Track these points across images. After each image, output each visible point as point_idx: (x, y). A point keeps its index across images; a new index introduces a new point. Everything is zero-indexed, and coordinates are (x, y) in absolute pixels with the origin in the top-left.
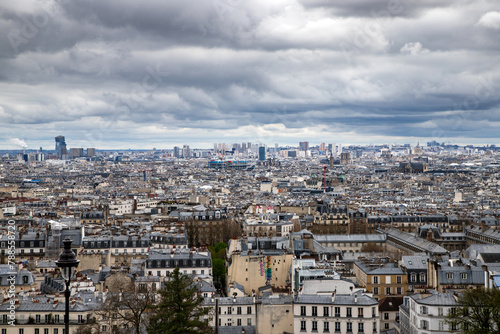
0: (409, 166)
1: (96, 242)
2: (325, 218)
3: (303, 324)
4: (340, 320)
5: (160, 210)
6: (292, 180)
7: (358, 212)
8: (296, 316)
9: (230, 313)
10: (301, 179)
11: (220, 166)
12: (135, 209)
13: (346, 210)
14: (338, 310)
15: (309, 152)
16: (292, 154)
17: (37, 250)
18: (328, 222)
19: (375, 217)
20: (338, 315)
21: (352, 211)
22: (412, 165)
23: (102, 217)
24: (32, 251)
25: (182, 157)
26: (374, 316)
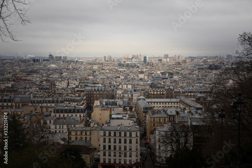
0: (213, 67)
1: (37, 101)
2: (154, 91)
3: (105, 139)
4: (121, 138)
5: (80, 86)
6: (155, 73)
7: (170, 88)
8: (101, 136)
9: (82, 134)
10: (159, 72)
11: (123, 65)
12: (68, 85)
13: (164, 87)
14: (120, 133)
15: (168, 59)
16: (160, 60)
17: (10, 104)
18: (155, 93)
19: (178, 91)
20: (120, 136)
21: (167, 88)
22: (215, 66)
23: (49, 89)
24: (7, 104)
25: (108, 61)
26: (137, 136)
